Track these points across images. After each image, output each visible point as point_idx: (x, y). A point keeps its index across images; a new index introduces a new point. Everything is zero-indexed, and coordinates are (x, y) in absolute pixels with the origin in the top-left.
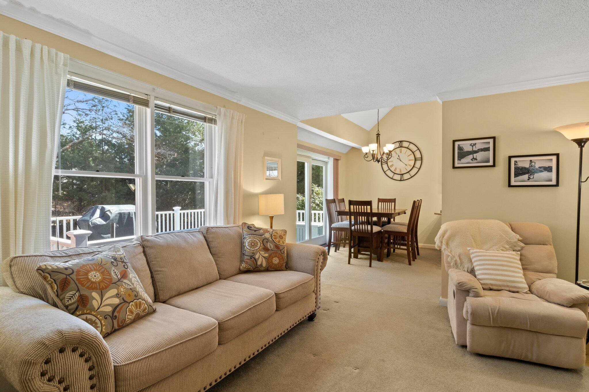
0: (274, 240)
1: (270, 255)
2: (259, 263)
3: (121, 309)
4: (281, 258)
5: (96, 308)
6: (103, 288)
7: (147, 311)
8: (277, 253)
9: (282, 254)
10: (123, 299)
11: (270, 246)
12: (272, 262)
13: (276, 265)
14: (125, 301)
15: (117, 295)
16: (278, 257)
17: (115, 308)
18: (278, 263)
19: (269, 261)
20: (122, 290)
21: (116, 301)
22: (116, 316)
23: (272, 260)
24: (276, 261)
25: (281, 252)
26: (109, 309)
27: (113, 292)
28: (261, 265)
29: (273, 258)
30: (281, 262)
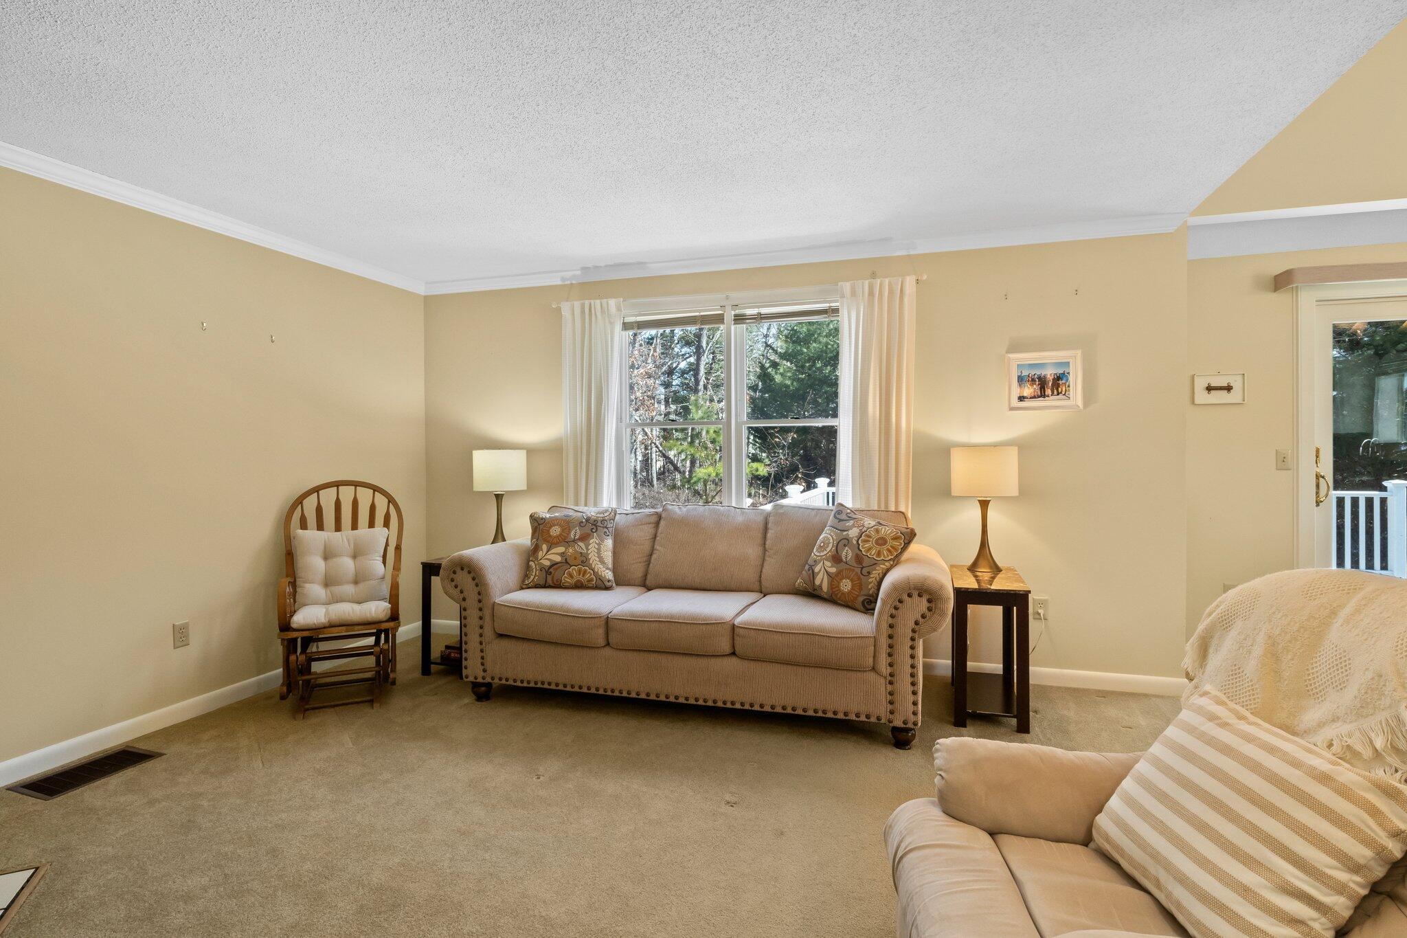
0: (861, 544)
1: (839, 573)
2: (817, 582)
3: (559, 567)
4: (859, 585)
5: (540, 558)
6: (554, 544)
7: (594, 583)
8: (853, 570)
9: (862, 576)
10: (566, 559)
11: (847, 554)
12: (838, 586)
13: (843, 594)
14: (566, 562)
15: (562, 554)
16: (852, 581)
17: (554, 564)
18: (850, 592)
19: (833, 583)
20: (571, 550)
21: (558, 559)
22: (551, 573)
23: (839, 583)
24: (846, 586)
25: (861, 571)
26: (547, 563)
27: (561, 549)
28: (820, 586)
29: (843, 578)
30: (854, 592)
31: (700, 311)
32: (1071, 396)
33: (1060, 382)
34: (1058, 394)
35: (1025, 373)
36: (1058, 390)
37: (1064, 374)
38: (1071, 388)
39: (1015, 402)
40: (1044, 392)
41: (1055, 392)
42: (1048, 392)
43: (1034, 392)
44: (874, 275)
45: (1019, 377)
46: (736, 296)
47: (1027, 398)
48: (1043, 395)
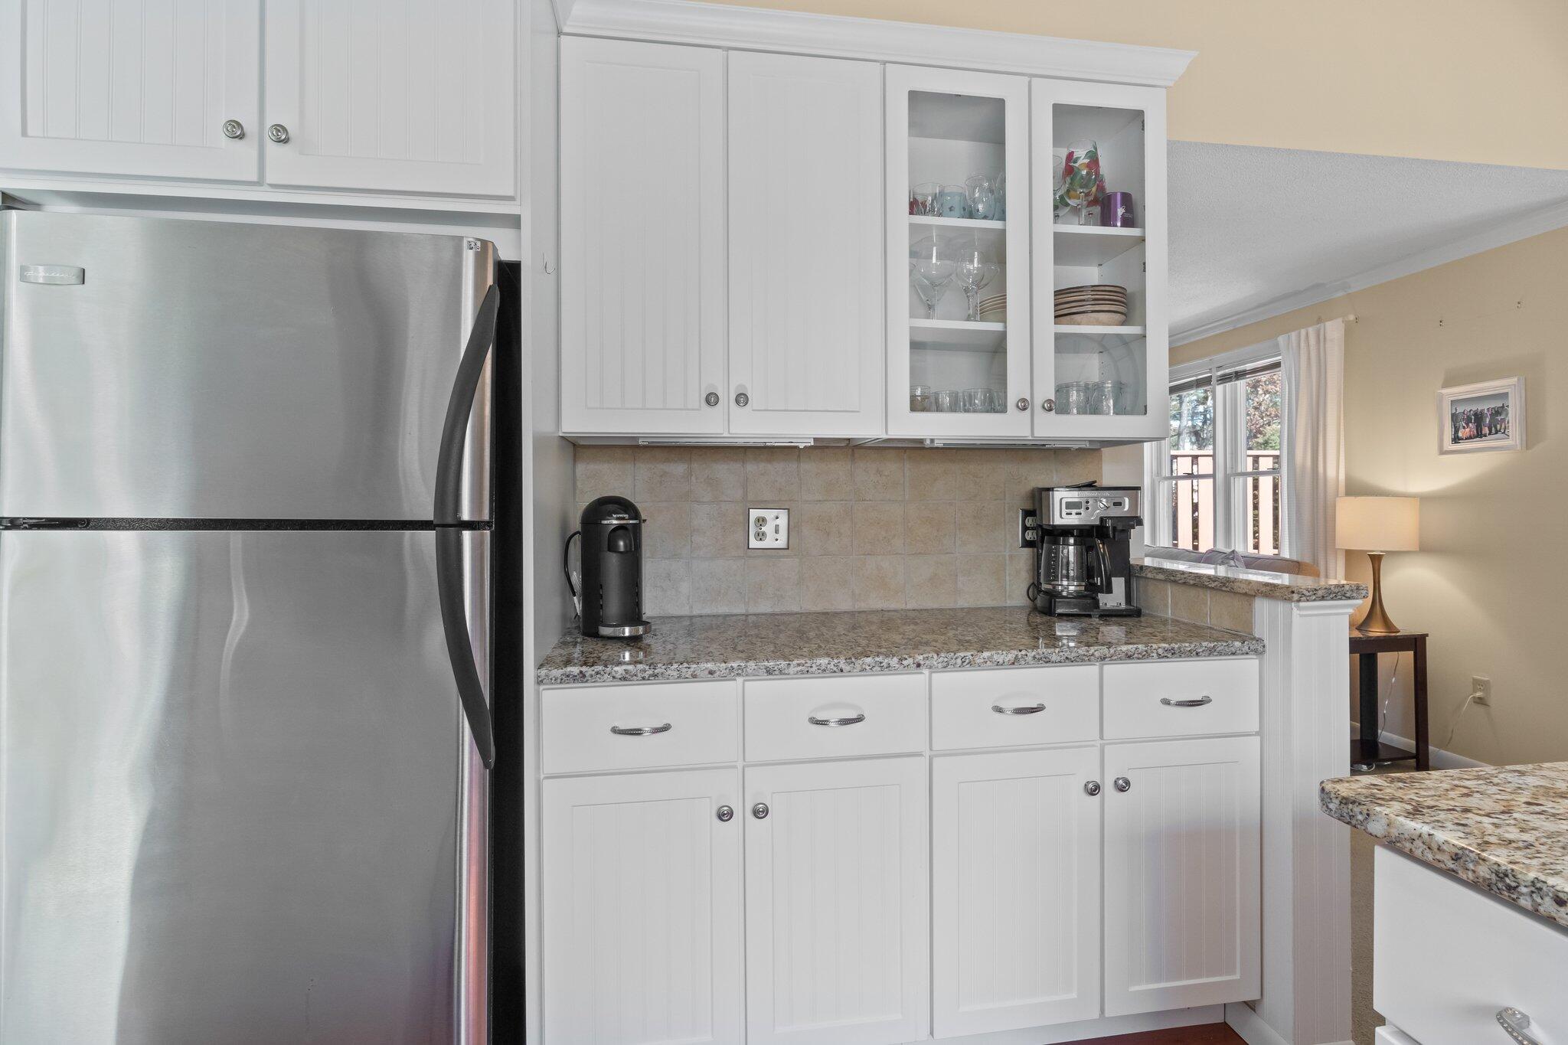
31: (1196, 375)
32: (1510, 434)
33: (1499, 418)
34: (1496, 433)
35: (1460, 410)
36: (1496, 428)
37: (1503, 407)
38: (1510, 424)
39: (1449, 445)
40: (1481, 432)
41: (1493, 431)
42: (1486, 430)
43: (1470, 431)
44: (1320, 320)
45: (1453, 415)
46: (1221, 357)
47: (1462, 439)
48: (1479, 435)
